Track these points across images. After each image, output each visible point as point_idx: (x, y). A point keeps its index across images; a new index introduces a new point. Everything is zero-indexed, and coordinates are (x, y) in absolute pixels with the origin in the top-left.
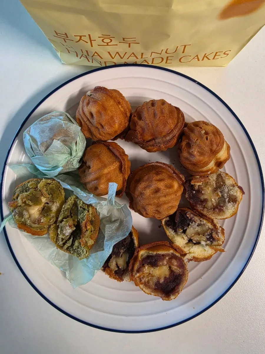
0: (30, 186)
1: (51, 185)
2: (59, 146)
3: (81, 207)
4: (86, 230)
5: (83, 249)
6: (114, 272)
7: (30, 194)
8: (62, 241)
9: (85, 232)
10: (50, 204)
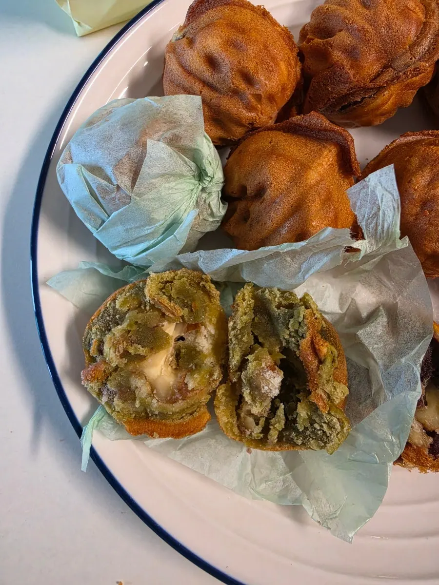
0: (121, 306)
1: (175, 282)
2: (165, 156)
3: (278, 307)
4: (316, 362)
5: (327, 418)
6: (427, 453)
7: (130, 325)
8: (257, 424)
9: (318, 368)
10: (190, 338)
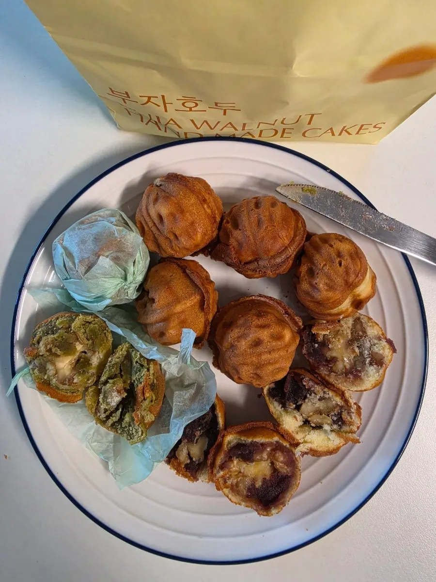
0: (59, 324)
1: (91, 325)
2: (107, 267)
3: (137, 362)
4: (143, 398)
5: (136, 427)
6: (183, 466)
7: (58, 337)
8: (105, 413)
9: (142, 402)
10: (89, 354)
